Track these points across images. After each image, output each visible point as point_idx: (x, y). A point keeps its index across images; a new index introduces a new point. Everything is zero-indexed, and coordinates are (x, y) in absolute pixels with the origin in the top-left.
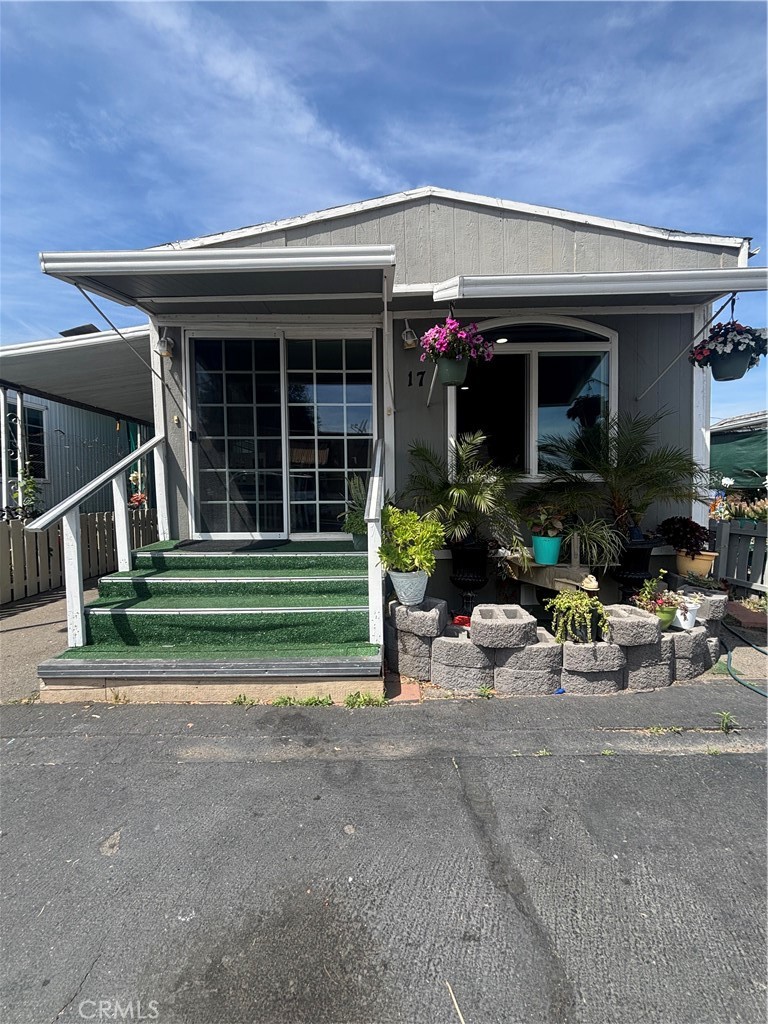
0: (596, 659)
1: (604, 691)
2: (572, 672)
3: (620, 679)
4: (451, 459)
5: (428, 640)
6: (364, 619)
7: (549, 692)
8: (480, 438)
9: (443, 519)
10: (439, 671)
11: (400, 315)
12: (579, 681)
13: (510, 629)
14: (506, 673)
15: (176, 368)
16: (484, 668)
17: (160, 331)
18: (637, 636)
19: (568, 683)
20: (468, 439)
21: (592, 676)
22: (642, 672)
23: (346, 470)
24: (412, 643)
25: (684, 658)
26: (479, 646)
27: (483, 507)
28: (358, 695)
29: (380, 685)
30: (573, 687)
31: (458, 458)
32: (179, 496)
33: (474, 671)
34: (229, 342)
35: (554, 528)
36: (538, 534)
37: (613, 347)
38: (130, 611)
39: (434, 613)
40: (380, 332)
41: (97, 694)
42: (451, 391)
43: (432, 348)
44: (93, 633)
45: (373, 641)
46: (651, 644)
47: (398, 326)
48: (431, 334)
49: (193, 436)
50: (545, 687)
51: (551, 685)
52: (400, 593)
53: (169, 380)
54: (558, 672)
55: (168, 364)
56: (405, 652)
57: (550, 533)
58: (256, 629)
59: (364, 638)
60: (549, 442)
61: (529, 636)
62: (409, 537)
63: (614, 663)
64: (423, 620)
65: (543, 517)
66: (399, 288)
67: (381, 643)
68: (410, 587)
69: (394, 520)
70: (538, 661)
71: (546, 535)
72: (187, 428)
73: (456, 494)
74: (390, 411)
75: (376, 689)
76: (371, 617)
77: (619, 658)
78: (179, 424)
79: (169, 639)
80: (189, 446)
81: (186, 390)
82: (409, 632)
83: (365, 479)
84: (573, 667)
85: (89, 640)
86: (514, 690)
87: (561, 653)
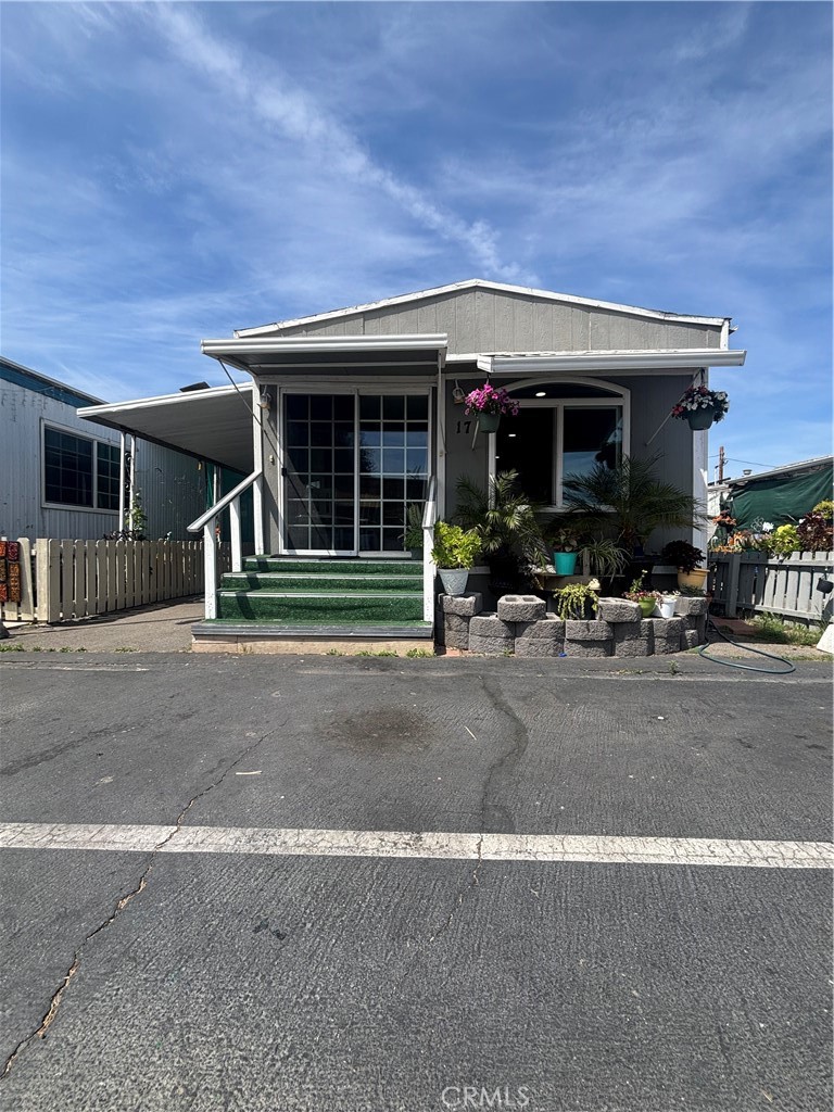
0: (589, 630)
1: (596, 656)
2: (572, 641)
3: (608, 647)
4: (491, 492)
5: (466, 618)
6: (421, 602)
7: (554, 655)
8: (513, 475)
9: (481, 534)
10: (474, 641)
11: (451, 377)
12: (576, 647)
13: (525, 608)
14: (523, 641)
15: (273, 418)
16: (507, 637)
17: (261, 388)
18: (619, 615)
19: (569, 649)
20: (504, 476)
21: (587, 643)
22: (625, 643)
23: (405, 501)
24: (455, 621)
25: (660, 637)
26: (504, 621)
27: (512, 526)
28: (416, 650)
29: (431, 644)
30: (571, 651)
31: (497, 491)
32: (272, 519)
33: (499, 640)
34: (314, 397)
35: (570, 545)
36: (558, 551)
37: (626, 403)
38: (249, 595)
39: (472, 599)
40: (435, 390)
41: (231, 647)
42: (492, 437)
43: (474, 405)
44: (223, 609)
45: (426, 619)
46: (631, 622)
47: (449, 385)
48: (473, 395)
49: (284, 472)
50: (551, 651)
51: (556, 650)
52: (448, 587)
53: (267, 428)
54: (562, 641)
55: (266, 414)
56: (450, 629)
57: (567, 549)
58: (342, 609)
59: (420, 617)
60: (572, 479)
61: (539, 613)
62: (454, 541)
63: (603, 634)
64: (463, 604)
65: (563, 538)
66: (450, 358)
67: (432, 620)
68: (454, 580)
69: (444, 530)
70: (547, 631)
71: (564, 551)
72: (280, 466)
73: (491, 515)
74: (441, 453)
75: (428, 647)
76: (426, 601)
77: (606, 630)
78: (273, 462)
79: (277, 615)
80: (280, 479)
81: (280, 435)
82: (454, 614)
83: (421, 507)
84: (572, 637)
85: (219, 615)
86: (529, 653)
87: (564, 627)
